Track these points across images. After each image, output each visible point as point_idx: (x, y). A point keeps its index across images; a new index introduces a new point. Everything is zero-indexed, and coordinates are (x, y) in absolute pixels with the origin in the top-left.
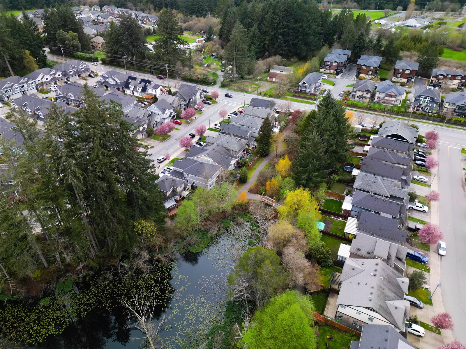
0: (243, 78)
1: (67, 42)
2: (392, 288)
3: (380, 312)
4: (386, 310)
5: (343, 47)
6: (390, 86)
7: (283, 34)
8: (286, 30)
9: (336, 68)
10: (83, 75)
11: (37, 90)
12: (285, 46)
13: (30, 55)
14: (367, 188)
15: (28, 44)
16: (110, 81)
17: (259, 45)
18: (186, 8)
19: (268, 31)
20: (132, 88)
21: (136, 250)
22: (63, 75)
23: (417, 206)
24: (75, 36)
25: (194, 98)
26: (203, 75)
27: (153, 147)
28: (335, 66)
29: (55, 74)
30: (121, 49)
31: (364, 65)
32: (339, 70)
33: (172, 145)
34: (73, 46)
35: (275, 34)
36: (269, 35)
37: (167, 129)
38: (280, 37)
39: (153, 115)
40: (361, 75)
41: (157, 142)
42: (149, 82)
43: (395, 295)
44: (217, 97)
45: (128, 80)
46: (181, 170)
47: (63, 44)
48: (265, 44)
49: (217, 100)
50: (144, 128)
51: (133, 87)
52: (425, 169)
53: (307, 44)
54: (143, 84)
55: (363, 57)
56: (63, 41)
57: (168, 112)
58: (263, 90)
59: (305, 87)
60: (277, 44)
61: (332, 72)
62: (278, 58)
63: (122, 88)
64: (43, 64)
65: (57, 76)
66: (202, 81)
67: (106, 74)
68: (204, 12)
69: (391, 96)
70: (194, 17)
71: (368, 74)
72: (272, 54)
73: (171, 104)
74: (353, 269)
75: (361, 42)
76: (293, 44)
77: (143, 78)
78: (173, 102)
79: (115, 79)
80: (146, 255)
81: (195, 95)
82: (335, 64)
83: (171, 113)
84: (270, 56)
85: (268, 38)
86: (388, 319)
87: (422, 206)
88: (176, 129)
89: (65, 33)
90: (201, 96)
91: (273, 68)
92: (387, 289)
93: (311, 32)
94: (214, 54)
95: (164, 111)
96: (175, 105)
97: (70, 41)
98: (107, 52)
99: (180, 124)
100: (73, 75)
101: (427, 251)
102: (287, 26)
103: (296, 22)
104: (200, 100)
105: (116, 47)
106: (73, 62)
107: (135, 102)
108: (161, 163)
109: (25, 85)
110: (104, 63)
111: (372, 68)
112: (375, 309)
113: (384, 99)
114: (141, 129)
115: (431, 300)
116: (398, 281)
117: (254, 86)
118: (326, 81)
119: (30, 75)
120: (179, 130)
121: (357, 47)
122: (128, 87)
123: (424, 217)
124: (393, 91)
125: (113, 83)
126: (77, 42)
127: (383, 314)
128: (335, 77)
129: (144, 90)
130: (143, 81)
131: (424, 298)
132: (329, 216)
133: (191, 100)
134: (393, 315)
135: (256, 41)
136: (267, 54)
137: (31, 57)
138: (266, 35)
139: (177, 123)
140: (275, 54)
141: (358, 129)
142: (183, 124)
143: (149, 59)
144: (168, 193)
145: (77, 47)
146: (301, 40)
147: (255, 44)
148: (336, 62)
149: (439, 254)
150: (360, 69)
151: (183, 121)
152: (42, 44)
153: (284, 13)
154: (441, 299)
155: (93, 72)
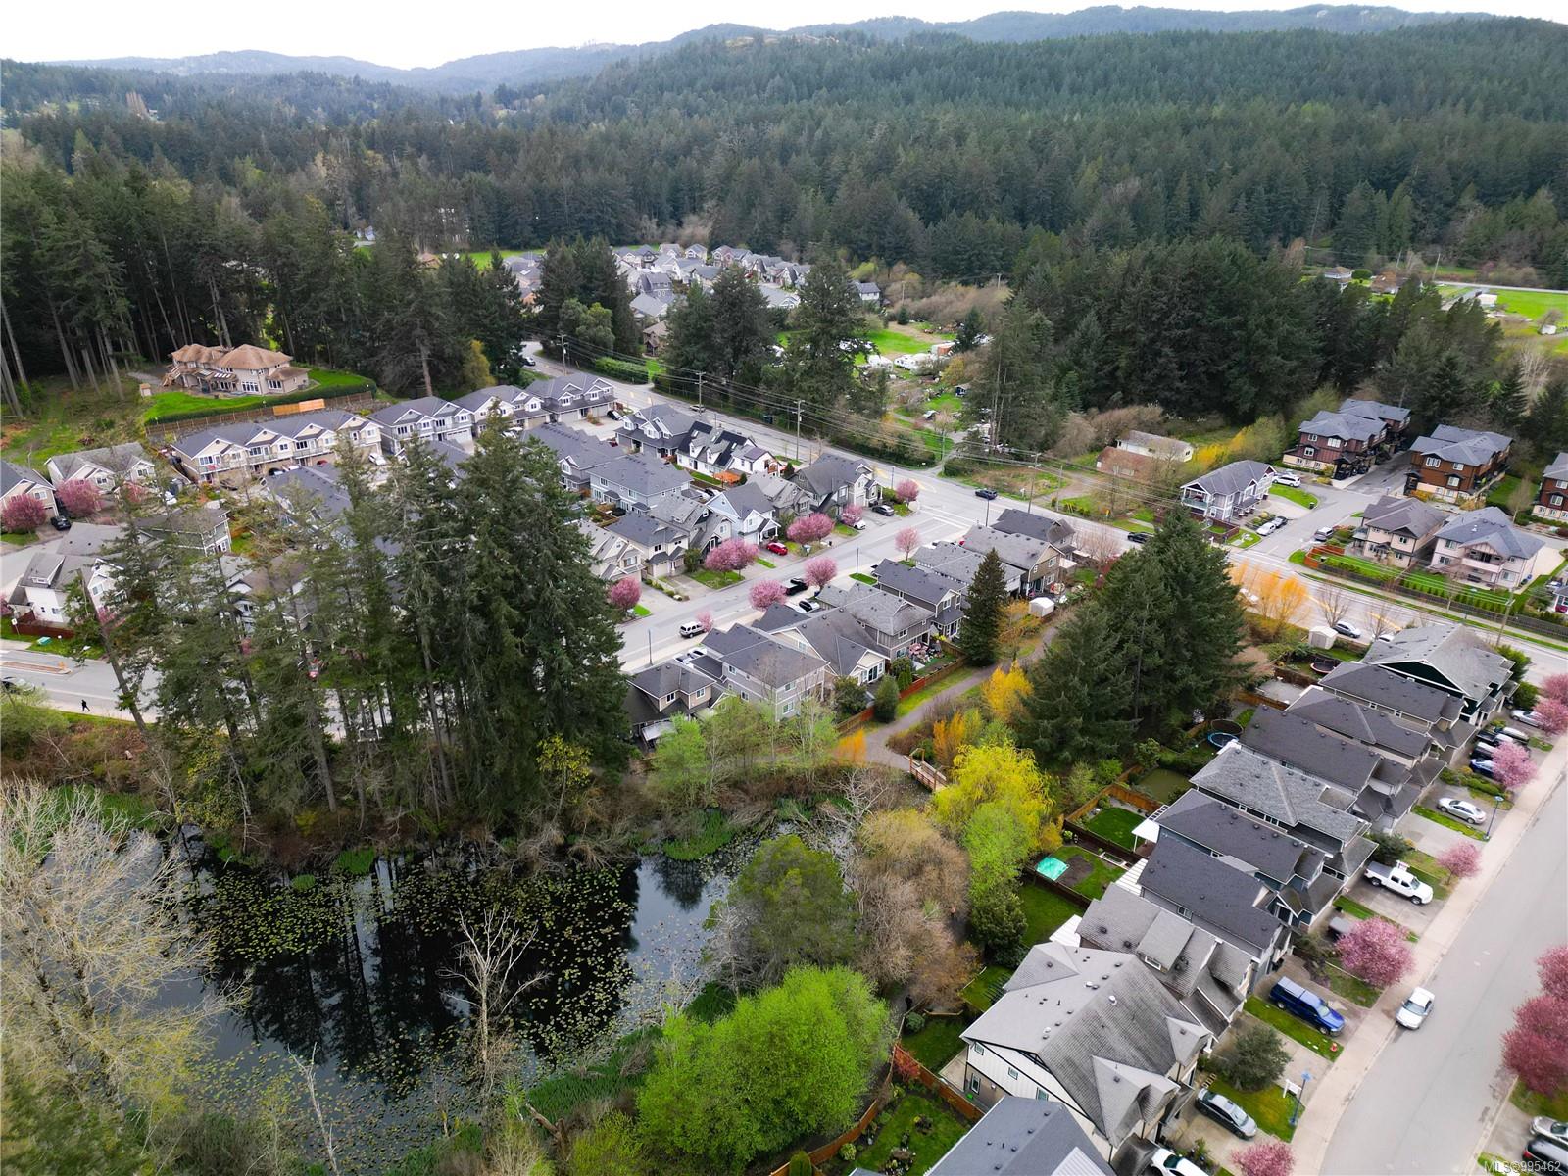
0: (1018, 457)
1: (581, 329)
2: (1136, 1034)
3: (1060, 1073)
4: (1083, 1078)
5: (1389, 396)
6: (1487, 526)
7: (1178, 345)
8: (1187, 331)
9: (1336, 455)
10: (593, 412)
11: (474, 435)
12: (1181, 379)
13: (483, 352)
14: (1233, 792)
15: (485, 326)
16: (649, 430)
17: (1098, 370)
18: (934, 259)
19: (1132, 332)
20: (694, 454)
21: (535, 816)
22: (544, 407)
23: (1395, 879)
24: (605, 316)
25: (843, 493)
26: (900, 437)
27: (687, 598)
28: (1333, 449)
29: (525, 401)
30: (703, 355)
31: (1433, 456)
32: (1350, 463)
33: (737, 600)
34: (593, 340)
35: (1153, 341)
36: (1134, 344)
37: (734, 557)
38: (1167, 350)
39: (713, 520)
40: (1422, 487)
41: (702, 588)
42: (740, 440)
43: (1137, 1054)
44: (912, 497)
45: (691, 431)
46: (718, 655)
47: (572, 333)
48: (1117, 368)
49: (912, 505)
50: (679, 549)
51: (698, 450)
52: (1495, 787)
53: (1259, 379)
54: (725, 444)
55: (1441, 431)
56: (572, 325)
57: (755, 519)
58: (1067, 495)
59: (1201, 499)
60: (1156, 371)
61: (1323, 466)
62: (1153, 411)
63: (674, 451)
64: (514, 375)
65: (528, 408)
66: (892, 454)
67: (642, 411)
68: (985, 274)
69: (1486, 558)
70: (953, 284)
71: (1446, 486)
72: (1136, 398)
73: (771, 500)
74: (1050, 966)
75: (1446, 386)
76: (1212, 376)
77: (729, 429)
78: (779, 495)
79: (661, 425)
80: (553, 834)
81: (850, 486)
82: (1334, 443)
83: (766, 522)
84: (1126, 402)
85: (1128, 350)
86: (1081, 1099)
87: (1409, 882)
88: (766, 564)
89: (581, 307)
90: (868, 491)
91: (1126, 439)
92: (1116, 1032)
93: (1274, 343)
94: (964, 387)
95: (744, 514)
96: (779, 504)
97: (589, 327)
98: (669, 361)
99: (783, 553)
100: (568, 410)
101: (1362, 1004)
102: (1192, 322)
103: (1228, 310)
104: (865, 502)
105: (692, 349)
106: (581, 377)
107: (686, 486)
108: (687, 637)
109: (448, 421)
110: (660, 387)
111: (1460, 468)
112: (1045, 1059)
113: (1459, 564)
114: (671, 548)
115: (1292, 1128)
116: (1170, 1025)
117: (1047, 482)
118: (1291, 491)
119: (469, 397)
120: (773, 567)
121: (1433, 399)
122: (686, 450)
123: (1407, 917)
124: (1493, 543)
125: (654, 435)
126: (606, 333)
127: (1067, 1082)
128: (1330, 484)
129: (724, 459)
130: (726, 436)
131: (1271, 1117)
132: (1095, 849)
133: (835, 497)
134: (1101, 1096)
135: (1087, 356)
136: (1118, 395)
137: (483, 358)
138: (1123, 344)
139: (774, 550)
140: (1146, 399)
141: (1323, 638)
142: (790, 554)
143: (769, 385)
144: (663, 704)
145: (605, 345)
146: (1238, 363)
147: (1082, 366)
148: (1337, 437)
149: (1398, 1023)
150: (1420, 466)
151: (794, 547)
152: (520, 329)
153: (1187, 283)
154: (1329, 1136)
155: (620, 407)
